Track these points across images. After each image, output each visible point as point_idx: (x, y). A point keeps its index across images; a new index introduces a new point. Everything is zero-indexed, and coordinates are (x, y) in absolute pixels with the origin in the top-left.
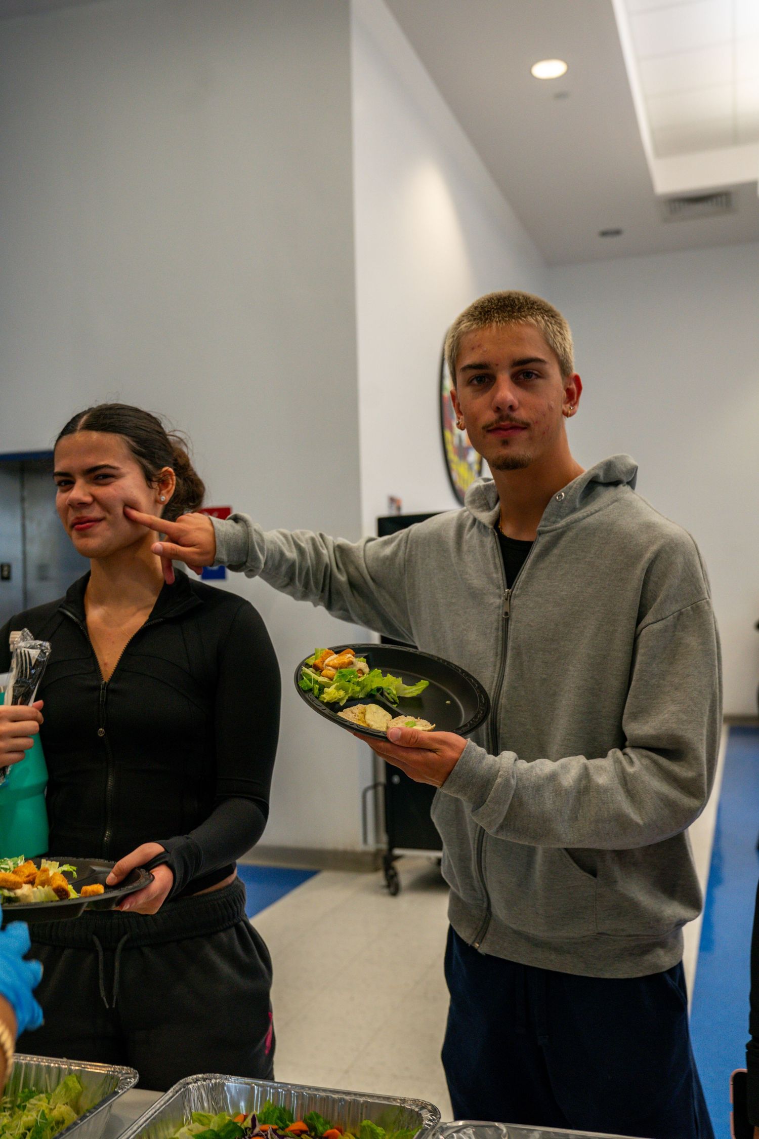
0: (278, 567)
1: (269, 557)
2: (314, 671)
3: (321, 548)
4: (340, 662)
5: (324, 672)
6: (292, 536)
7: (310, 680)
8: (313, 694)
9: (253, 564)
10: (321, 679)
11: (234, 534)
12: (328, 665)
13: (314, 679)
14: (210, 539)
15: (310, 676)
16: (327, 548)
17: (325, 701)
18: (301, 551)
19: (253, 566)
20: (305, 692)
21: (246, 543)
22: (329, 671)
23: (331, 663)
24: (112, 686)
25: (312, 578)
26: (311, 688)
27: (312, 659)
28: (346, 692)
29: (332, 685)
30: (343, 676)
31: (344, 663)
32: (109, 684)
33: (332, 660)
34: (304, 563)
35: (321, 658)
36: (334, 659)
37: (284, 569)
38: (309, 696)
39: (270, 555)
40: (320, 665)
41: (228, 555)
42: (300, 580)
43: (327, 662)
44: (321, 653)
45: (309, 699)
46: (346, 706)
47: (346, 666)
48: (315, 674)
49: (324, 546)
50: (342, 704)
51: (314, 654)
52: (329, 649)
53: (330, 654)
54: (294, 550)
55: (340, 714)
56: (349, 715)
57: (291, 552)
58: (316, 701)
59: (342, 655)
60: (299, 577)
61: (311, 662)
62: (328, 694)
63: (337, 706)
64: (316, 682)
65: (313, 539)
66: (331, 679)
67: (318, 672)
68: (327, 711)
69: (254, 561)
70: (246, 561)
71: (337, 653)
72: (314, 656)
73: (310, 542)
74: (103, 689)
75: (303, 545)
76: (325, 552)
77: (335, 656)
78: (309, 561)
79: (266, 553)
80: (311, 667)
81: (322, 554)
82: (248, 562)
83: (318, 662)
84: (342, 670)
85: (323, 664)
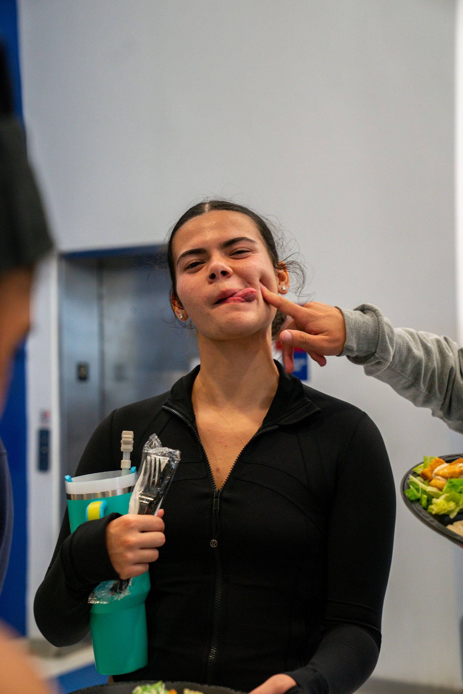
0: (404, 365)
1: (396, 352)
2: (422, 480)
3: (447, 351)
4: (451, 471)
5: (433, 482)
6: (417, 334)
7: (418, 490)
8: (421, 504)
9: (382, 355)
10: (429, 489)
11: (364, 322)
12: (437, 475)
13: (422, 489)
14: (340, 326)
15: (417, 485)
16: (452, 351)
17: (434, 513)
18: (427, 351)
19: (383, 358)
20: (412, 502)
21: (376, 333)
22: (438, 481)
23: (441, 473)
24: (225, 494)
25: (437, 381)
26: (418, 498)
27: (420, 468)
28: (457, 504)
29: (441, 495)
30: (453, 486)
31: (454, 473)
32: (222, 492)
33: (442, 469)
34: (430, 364)
35: (430, 467)
36: (444, 468)
37: (410, 366)
38: (416, 506)
39: (397, 349)
40: (429, 474)
41: (358, 344)
42: (424, 383)
43: (436, 471)
44: (430, 461)
45: (416, 510)
46: (456, 519)
47: (457, 476)
48: (423, 483)
49: (449, 349)
50: (452, 516)
51: (422, 463)
52: (440, 457)
53: (440, 463)
54: (421, 348)
55: (450, 527)
56: (460, 529)
57: (418, 349)
58: (424, 512)
59: (452, 465)
60: (423, 379)
61: (419, 470)
62: (437, 505)
63: (446, 519)
64: (424, 492)
65: (438, 341)
66: (441, 489)
67: (426, 482)
68: (436, 523)
69: (384, 352)
70: (375, 352)
71: (447, 462)
72: (422, 465)
73: (435, 343)
74: (217, 497)
75: (429, 345)
76: (451, 354)
77: (446, 465)
78: (435, 362)
79: (395, 345)
80: (419, 475)
81: (449, 356)
82: (377, 352)
83: (427, 470)
84: (452, 480)
85: (432, 473)
